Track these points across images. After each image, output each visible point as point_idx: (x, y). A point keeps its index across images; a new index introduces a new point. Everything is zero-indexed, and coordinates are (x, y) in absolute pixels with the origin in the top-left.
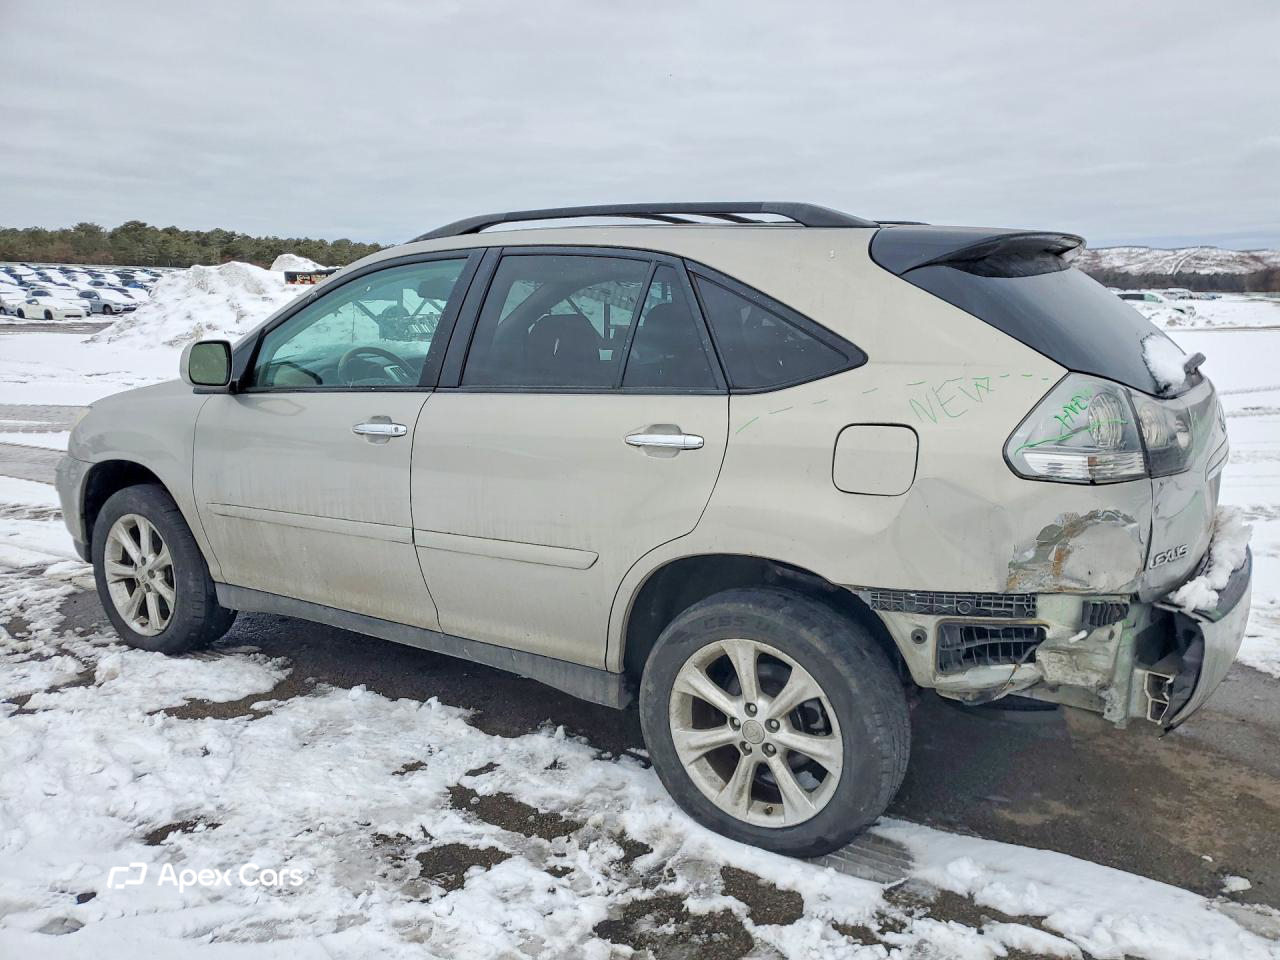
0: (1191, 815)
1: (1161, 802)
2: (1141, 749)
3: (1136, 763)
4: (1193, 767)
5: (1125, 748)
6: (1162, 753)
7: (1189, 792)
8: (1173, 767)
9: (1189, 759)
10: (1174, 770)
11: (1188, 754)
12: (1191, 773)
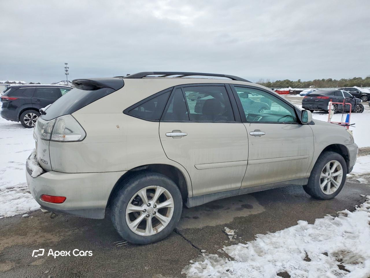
0: (38, 224)
1: (46, 224)
2: (58, 236)
3: (57, 230)
4: (41, 237)
5: (62, 234)
6: (52, 237)
7: (40, 229)
8: (47, 234)
9: (43, 239)
10: (46, 233)
11: (44, 241)
12: (41, 235)
